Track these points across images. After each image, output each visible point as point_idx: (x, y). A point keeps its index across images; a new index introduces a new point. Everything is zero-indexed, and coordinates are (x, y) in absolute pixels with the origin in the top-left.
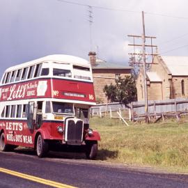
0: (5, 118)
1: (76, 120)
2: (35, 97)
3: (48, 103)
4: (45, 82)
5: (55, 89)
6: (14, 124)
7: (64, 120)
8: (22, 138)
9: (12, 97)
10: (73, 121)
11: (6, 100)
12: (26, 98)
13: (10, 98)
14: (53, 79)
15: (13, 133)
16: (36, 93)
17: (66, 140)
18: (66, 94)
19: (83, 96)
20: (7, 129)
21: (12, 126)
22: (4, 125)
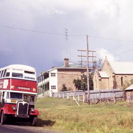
1: (24, 103)
2: (2, 89)
3: (8, 93)
4: (7, 80)
5: (12, 85)
7: (16, 103)
10: (22, 104)
14: (12, 79)
16: (3, 87)
17: (18, 114)
18: (19, 88)
19: (29, 89)
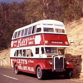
0: (16, 57)
2: (34, 45)
4: (40, 36)
5: (46, 40)
6: (22, 60)
8: (27, 68)
9: (19, 45)
10: (58, 58)
11: (16, 47)
12: (28, 45)
13: (18, 46)
14: (44, 34)
15: (22, 65)
16: (34, 42)
17: (55, 69)
18: (53, 42)
20: (18, 63)
21: (21, 61)
22: (16, 60)
